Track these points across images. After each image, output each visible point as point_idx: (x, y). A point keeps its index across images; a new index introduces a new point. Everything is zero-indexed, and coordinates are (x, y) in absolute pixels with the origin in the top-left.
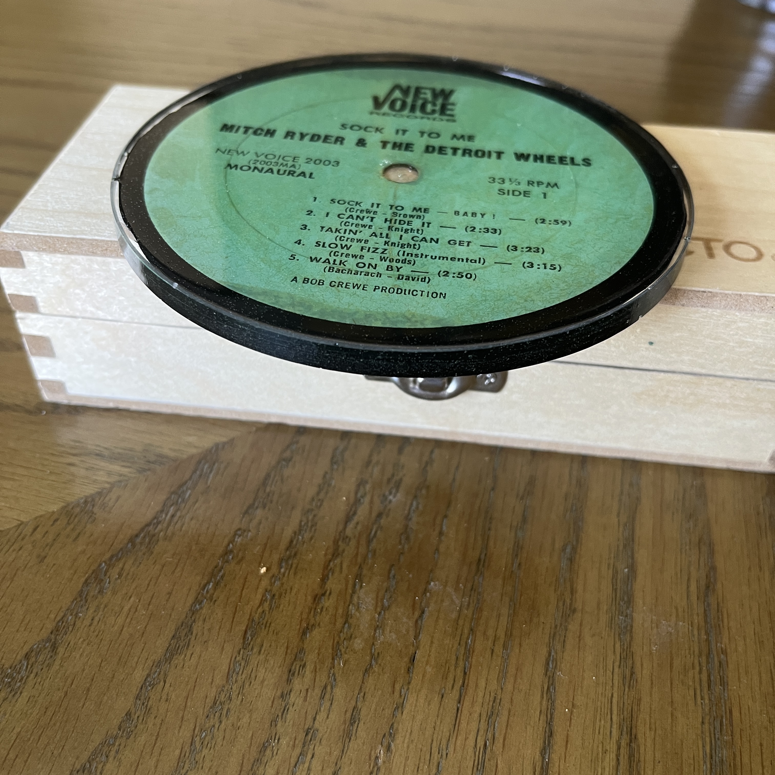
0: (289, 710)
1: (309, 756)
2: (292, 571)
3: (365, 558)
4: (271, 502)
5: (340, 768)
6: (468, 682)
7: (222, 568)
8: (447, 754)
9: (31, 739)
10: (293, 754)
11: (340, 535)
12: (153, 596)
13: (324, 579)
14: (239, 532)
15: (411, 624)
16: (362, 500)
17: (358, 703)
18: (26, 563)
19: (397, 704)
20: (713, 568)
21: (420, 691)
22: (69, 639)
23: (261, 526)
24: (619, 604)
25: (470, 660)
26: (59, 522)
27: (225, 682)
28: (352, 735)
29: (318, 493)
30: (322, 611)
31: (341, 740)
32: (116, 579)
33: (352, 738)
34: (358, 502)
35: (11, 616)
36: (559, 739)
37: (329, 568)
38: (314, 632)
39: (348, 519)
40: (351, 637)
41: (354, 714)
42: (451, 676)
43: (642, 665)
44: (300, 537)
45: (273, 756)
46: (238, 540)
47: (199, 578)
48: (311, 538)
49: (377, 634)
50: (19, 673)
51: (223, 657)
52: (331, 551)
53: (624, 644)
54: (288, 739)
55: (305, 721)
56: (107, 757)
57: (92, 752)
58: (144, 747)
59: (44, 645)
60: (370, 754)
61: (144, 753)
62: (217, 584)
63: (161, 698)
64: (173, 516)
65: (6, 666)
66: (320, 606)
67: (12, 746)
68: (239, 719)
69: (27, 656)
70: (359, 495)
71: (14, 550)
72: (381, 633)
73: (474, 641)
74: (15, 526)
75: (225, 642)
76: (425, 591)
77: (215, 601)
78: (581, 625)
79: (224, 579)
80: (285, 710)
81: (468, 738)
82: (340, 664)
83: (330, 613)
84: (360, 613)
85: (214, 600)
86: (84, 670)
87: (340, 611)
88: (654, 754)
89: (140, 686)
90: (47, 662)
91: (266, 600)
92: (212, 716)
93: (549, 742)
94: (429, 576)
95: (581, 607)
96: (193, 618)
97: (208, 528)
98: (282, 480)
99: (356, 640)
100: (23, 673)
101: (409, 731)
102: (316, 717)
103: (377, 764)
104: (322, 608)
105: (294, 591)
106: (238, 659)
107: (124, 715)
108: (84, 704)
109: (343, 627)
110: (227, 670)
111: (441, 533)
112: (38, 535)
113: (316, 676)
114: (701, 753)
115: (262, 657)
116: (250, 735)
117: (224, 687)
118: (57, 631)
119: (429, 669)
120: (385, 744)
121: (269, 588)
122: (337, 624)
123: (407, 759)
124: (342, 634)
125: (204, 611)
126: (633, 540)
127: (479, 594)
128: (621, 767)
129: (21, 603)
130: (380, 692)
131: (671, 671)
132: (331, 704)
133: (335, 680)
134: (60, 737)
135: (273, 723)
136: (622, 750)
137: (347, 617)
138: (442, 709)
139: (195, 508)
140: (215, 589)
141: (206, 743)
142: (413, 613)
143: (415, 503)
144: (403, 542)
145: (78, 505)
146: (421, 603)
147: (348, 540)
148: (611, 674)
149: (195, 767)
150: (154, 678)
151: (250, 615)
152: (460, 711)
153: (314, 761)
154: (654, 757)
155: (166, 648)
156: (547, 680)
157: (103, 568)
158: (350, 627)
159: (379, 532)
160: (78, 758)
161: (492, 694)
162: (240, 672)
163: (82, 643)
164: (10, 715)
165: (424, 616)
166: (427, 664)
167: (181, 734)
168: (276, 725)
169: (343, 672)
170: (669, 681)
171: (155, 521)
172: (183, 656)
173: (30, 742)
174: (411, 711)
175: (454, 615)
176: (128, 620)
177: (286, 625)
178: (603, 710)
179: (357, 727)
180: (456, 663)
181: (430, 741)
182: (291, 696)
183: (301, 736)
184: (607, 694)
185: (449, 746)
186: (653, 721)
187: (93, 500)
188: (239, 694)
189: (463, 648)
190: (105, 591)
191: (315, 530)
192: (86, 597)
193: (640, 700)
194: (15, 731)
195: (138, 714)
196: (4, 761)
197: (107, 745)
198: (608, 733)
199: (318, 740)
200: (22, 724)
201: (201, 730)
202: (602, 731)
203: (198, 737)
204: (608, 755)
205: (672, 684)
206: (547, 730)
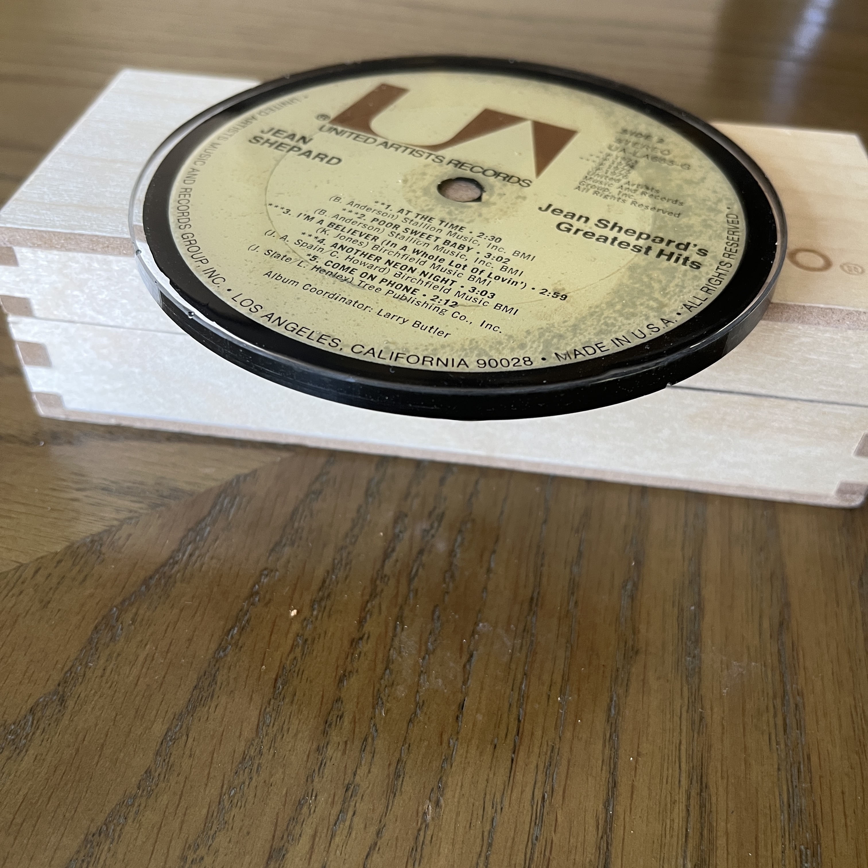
0: (327, 765)
1: (350, 813)
2: (326, 614)
3: (406, 598)
4: (301, 538)
5: (384, 826)
6: (523, 731)
7: (248, 611)
8: (502, 809)
9: (40, 802)
10: (332, 812)
11: (378, 574)
12: (171, 643)
13: (362, 622)
14: (266, 572)
15: (459, 669)
16: (401, 535)
17: (402, 755)
18: (27, 609)
19: (445, 756)
20: (787, 604)
21: (470, 740)
22: (79, 691)
23: (290, 565)
24: (686, 644)
25: (524, 706)
26: (63, 563)
27: (254, 736)
28: (396, 790)
29: (352, 529)
30: (359, 656)
31: (385, 796)
32: (130, 625)
33: (397, 794)
34: (396, 537)
35: (13, 667)
36: (623, 789)
37: (367, 609)
38: (352, 680)
39: (386, 556)
40: (393, 683)
41: (399, 767)
42: (503, 726)
43: (712, 709)
44: (334, 577)
45: (310, 814)
46: (265, 580)
47: (222, 623)
48: (346, 578)
49: (422, 681)
50: (24, 729)
51: (251, 708)
52: (368, 591)
53: (691, 687)
54: (326, 795)
55: (345, 775)
56: (126, 818)
57: (109, 814)
58: (167, 808)
59: (51, 699)
60: (418, 810)
61: (167, 813)
62: (242, 629)
63: (184, 754)
64: (191, 555)
65: (9, 722)
66: (358, 652)
67: (19, 809)
68: (271, 775)
69: (32, 711)
70: (397, 530)
71: (13, 595)
72: (426, 680)
73: (528, 686)
74: (14, 569)
75: (253, 691)
76: (473, 633)
77: (241, 647)
78: (645, 667)
79: (250, 623)
80: (322, 765)
81: (524, 790)
82: (381, 714)
83: (369, 658)
84: (402, 657)
85: (239, 646)
86: (96, 725)
87: (380, 656)
88: (727, 804)
89: (160, 740)
90: (55, 717)
91: (297, 645)
92: (242, 772)
93: (613, 793)
94: (477, 617)
95: (644, 649)
96: (217, 666)
97: (231, 568)
98: (311, 515)
99: (398, 687)
100: (28, 729)
101: (460, 784)
102: (356, 771)
103: (425, 821)
104: (360, 653)
105: (329, 634)
106: (268, 710)
107: (143, 773)
108: (98, 762)
109: (384, 674)
110: (256, 723)
111: (489, 570)
112: (40, 578)
113: (355, 728)
114: (778, 801)
115: (295, 707)
116: (284, 792)
117: (254, 740)
118: (65, 682)
119: (479, 717)
120: (434, 799)
121: (301, 632)
122: (378, 670)
123: (458, 814)
124: (383, 680)
125: (229, 659)
126: (699, 575)
127: (532, 635)
128: (691, 818)
129: (24, 653)
130: (426, 743)
131: (744, 715)
132: (373, 757)
133: (377, 731)
134: (72, 799)
135: (309, 778)
136: (692, 801)
137: (388, 662)
138: (494, 760)
139: (215, 547)
140: (240, 633)
141: (236, 801)
142: (461, 657)
143: (459, 539)
144: (447, 580)
145: (85, 544)
146: (469, 646)
147: (386, 579)
148: (678, 719)
149: (224, 828)
150: (176, 733)
151: (281, 662)
152: (514, 762)
153: (356, 819)
154: (727, 807)
155: (187, 700)
156: (609, 727)
157: (114, 613)
158: (391, 673)
159: (420, 570)
160: (92, 820)
161: (550, 743)
162: (271, 724)
163: (94, 695)
164: (15, 776)
165: (473, 661)
166: (477, 712)
167: (207, 792)
168: (312, 781)
169: (385, 722)
170: (741, 726)
171: (171, 561)
172: (207, 708)
173: (39, 804)
174: (461, 763)
175: (506, 659)
176: (144, 670)
177: (320, 672)
178: (670, 758)
179: (403, 781)
180: (509, 710)
181: (483, 795)
182: (329, 750)
183: (340, 792)
184: (674, 741)
185: (504, 800)
186: (725, 769)
187: (101, 539)
188: (270, 748)
189: (517, 694)
190: (117, 638)
191: (350, 569)
192: (96, 646)
193: (710, 746)
194: (21, 793)
195: (159, 770)
196: (10, 827)
197: (125, 806)
198: (677, 783)
199: (359, 796)
200: (29, 784)
201: (230, 788)
202: (669, 781)
203: (227, 796)
204: (677, 807)
205: (744, 728)
206: (611, 780)
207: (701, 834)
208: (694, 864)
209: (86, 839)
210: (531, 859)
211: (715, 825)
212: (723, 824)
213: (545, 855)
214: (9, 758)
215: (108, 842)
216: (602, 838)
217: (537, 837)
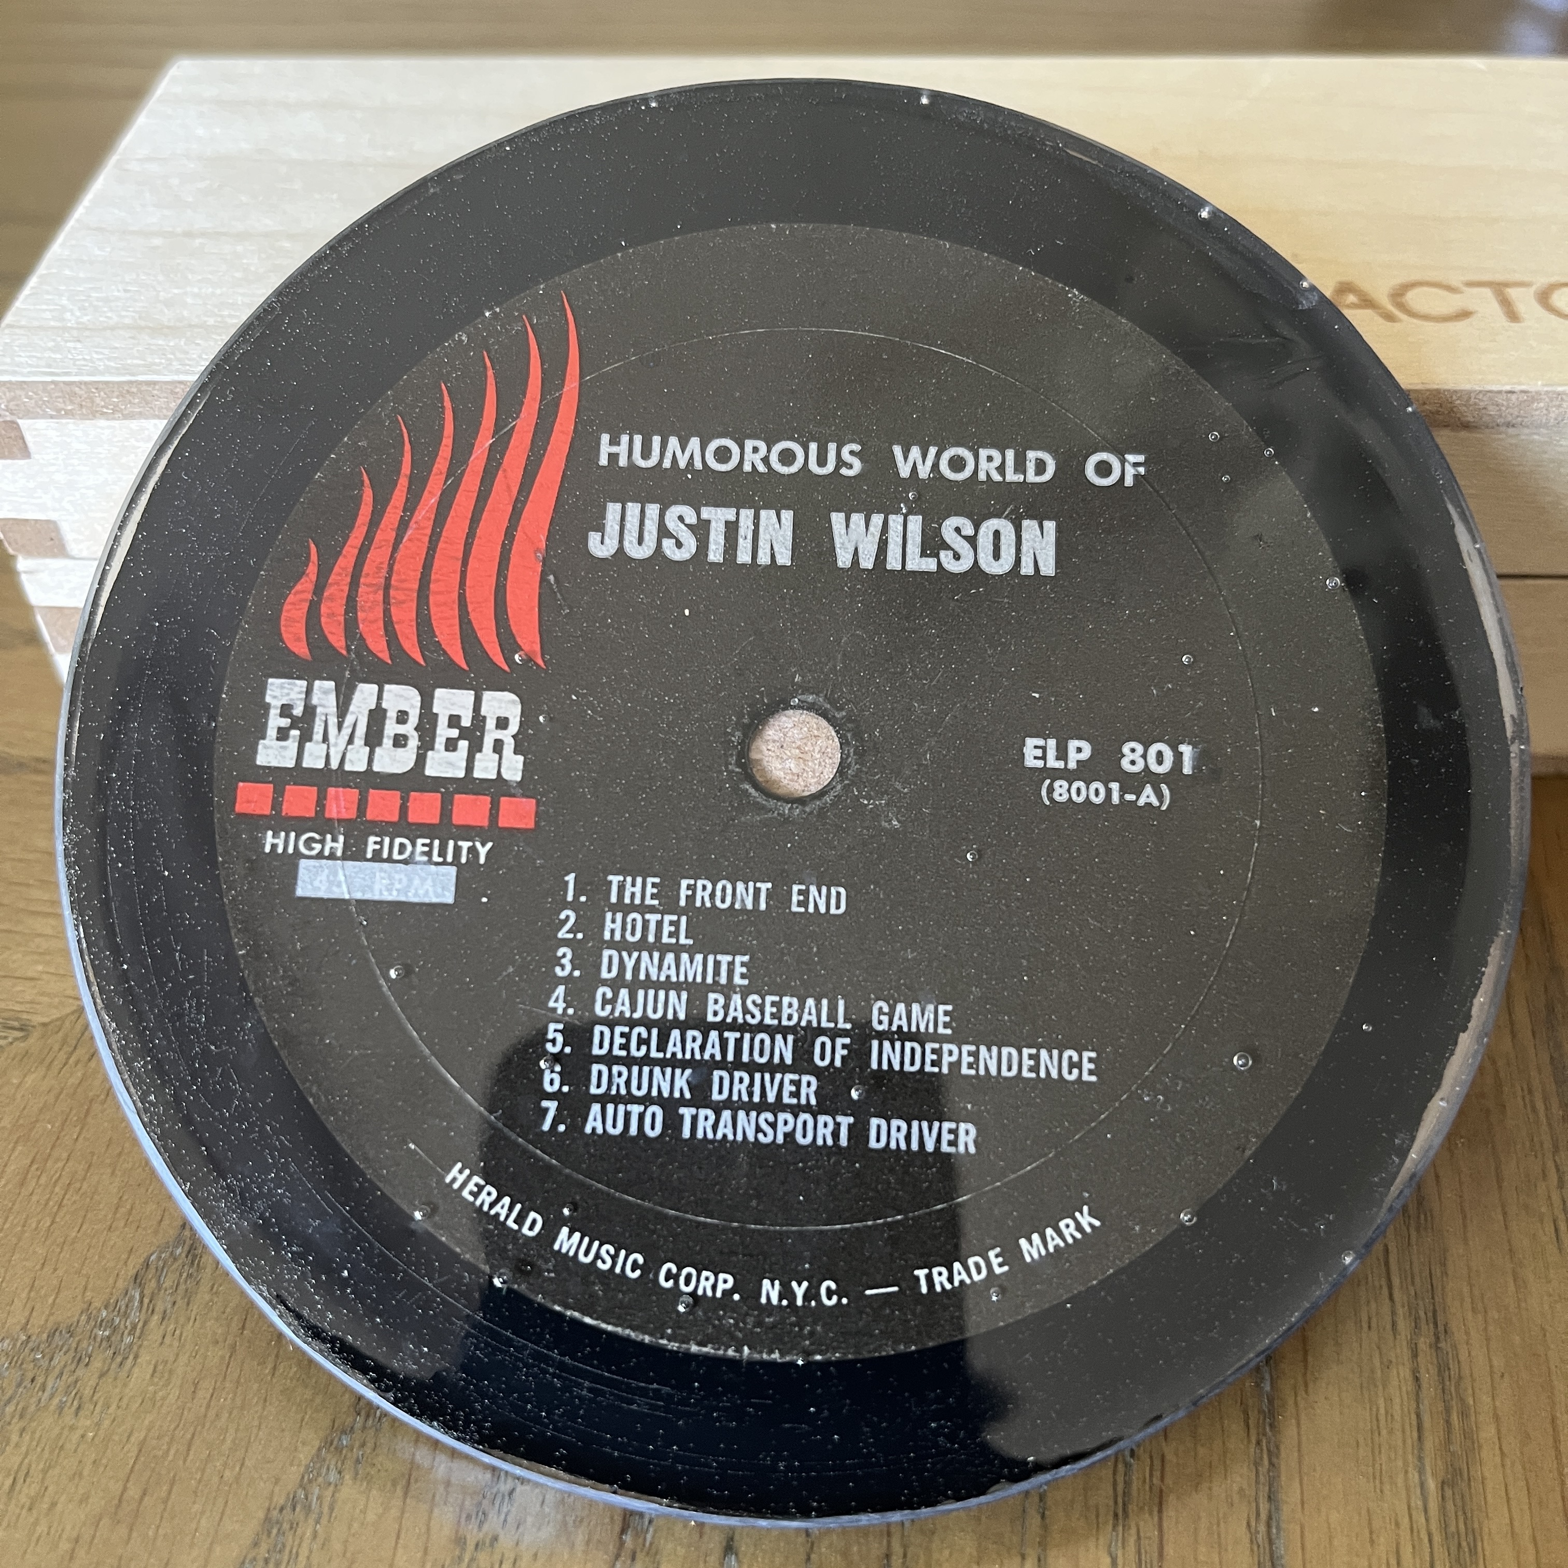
9: (172, 1453)
35: (92, 1199)
43: (1438, 1181)
50: (126, 1315)
56: (340, 1473)
57: (307, 1467)
59: (172, 1254)
65: (97, 1304)
67: (132, 1471)
69: (137, 1279)
71: (77, 1063)
74: (73, 1013)
88: (1490, 1360)
90: (182, 1287)
100: (134, 1316)
108: (275, 1368)
128: (1424, 1393)
129: (109, 1171)
131: (1501, 1188)
134: (233, 1441)
136: (1422, 1359)
154: (1491, 1366)
160: (277, 1481)
164: (119, 1407)
170: (1499, 1209)
173: (170, 1458)
178: (1370, 1280)
186: (1477, 1293)
193: (1444, 1253)
194: (133, 1439)
196: (119, 1506)
197: (336, 1448)
198: (1389, 1327)
200: (147, 1422)
202: (1374, 1324)
204: (1395, 1372)
205: (1505, 1214)
207: (1448, 1422)
208: (1440, 1480)
209: (267, 1519)
210: (1127, 1494)
211: (1470, 1401)
212: (1486, 1399)
213: (1152, 1485)
214: (102, 1375)
215: (311, 1521)
216: (1258, 1443)
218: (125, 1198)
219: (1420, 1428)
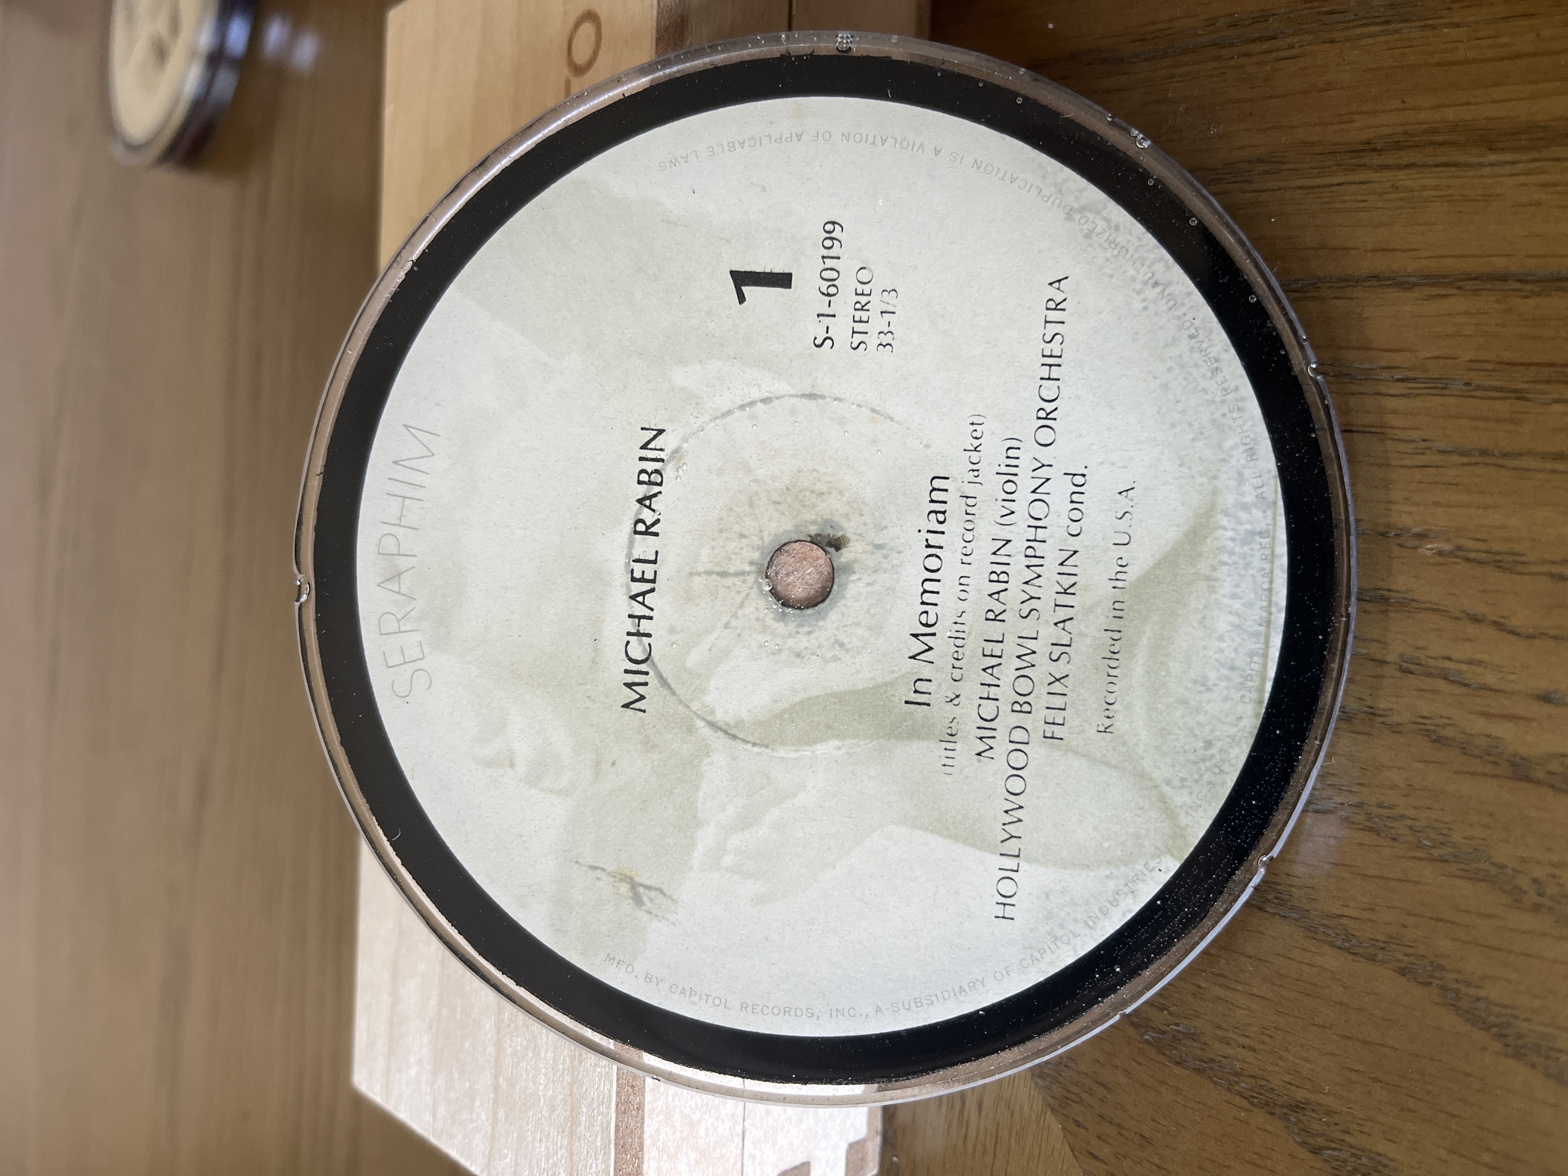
0: (1372, 705)
1: (1447, 664)
8: (1424, 440)
10: (1447, 691)
18: (1155, 1168)
22: (1280, 1083)
26: (1080, 1119)
28: (1404, 598)
31: (1416, 615)
32: (1170, 1013)
33: (1410, 597)
36: (1380, 264)
41: (1368, 598)
43: (1245, 147)
45: (1453, 725)
50: (1345, 1161)
54: (1420, 703)
55: (1388, 677)
56: (1478, 1000)
57: (1472, 1025)
58: (1457, 940)
59: (1295, 1124)
60: (1435, 564)
61: (1467, 939)
63: (1369, 920)
68: (1395, 787)
69: (1316, 1151)
80: (1372, 712)
81: (1392, 410)
86: (1332, 1054)
88: (1392, 111)
89: (1351, 957)
90: (1323, 1117)
92: (1393, 831)
93: (1389, 278)
100: (1345, 1155)
101: (1389, 506)
102: (1379, 661)
103: (1451, 552)
107: (1405, 980)
108: (1391, 1048)
112: (1105, 1151)
114: (1381, 39)
116: (1421, 765)
117: (1340, 817)
118: (1267, 1104)
120: (1415, 542)
123: (1437, 504)
128: (1418, 160)
131: (1251, 100)
134: (1451, 1081)
135: (1396, 729)
136: (1391, 162)
141: (1441, 837)
149: (1484, 851)
150: (1337, 934)
153: (1457, 655)
154: (1396, 109)
155: (1283, 921)
157: (1153, 1037)
163: (1285, 1060)
167: (1429, 881)
168: (1399, 724)
170: (1269, 102)
172: (1294, 890)
176: (1239, 987)
178: (1326, 200)
179: (1390, 590)
181: (1404, 470)
183: (1414, 681)
184: (1299, 196)
185: (1409, 438)
186: (1336, 120)
188: (1351, 791)
190: (1192, 1031)
192: (1206, 1062)
193: (1304, 144)
194: (1446, 1158)
195: (1400, 956)
197: (1459, 1002)
198: (1364, 187)
199: (1418, 653)
201: (1420, 847)
202: (1362, 198)
203: (1432, 851)
204: (1400, 183)
205: (1271, 97)
206: (1367, 284)
207: (1442, 144)
208: (1488, 151)
210: (1501, 390)
211: (1425, 126)
212: (1423, 115)
213: (1494, 370)
216: (1460, 288)
217: (1466, 384)
218: (1248, 1159)
219: (1447, 165)
